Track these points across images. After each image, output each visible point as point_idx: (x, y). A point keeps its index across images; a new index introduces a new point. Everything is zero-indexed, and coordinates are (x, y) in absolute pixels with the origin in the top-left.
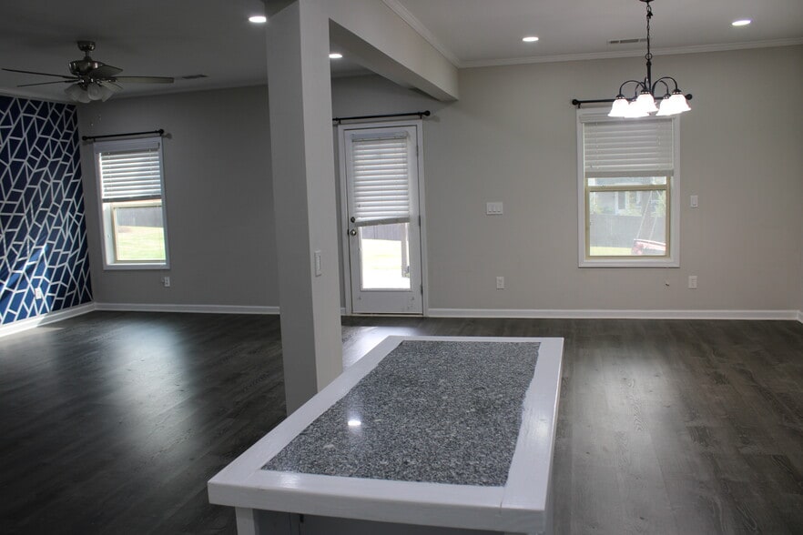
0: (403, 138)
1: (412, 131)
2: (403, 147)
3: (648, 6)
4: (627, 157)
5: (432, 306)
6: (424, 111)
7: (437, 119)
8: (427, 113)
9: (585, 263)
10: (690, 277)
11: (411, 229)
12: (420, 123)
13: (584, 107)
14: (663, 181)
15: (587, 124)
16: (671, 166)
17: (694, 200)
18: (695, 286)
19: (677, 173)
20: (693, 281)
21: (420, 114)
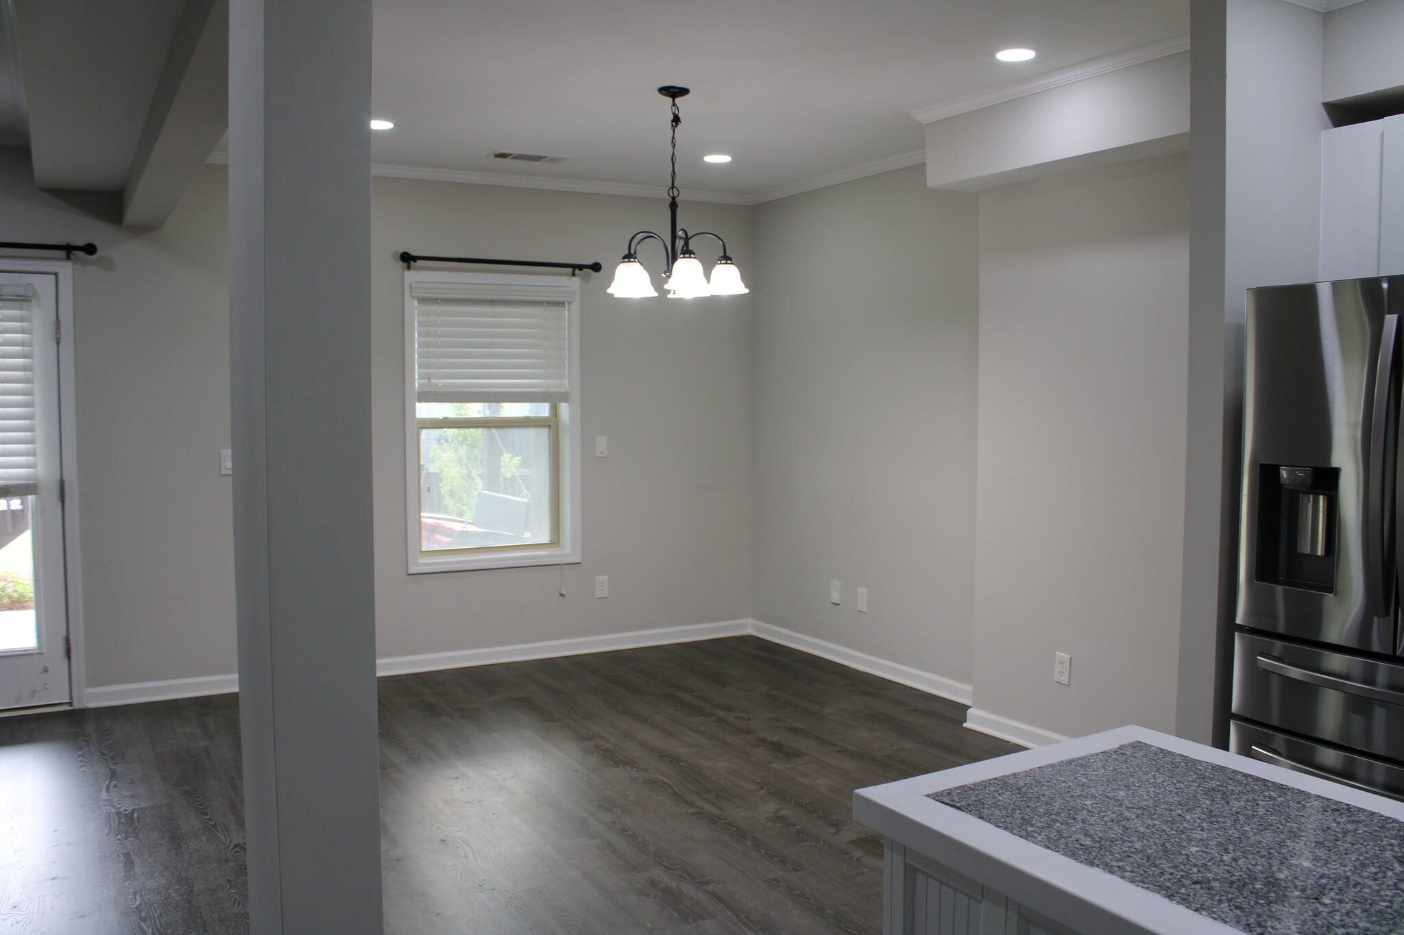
0: (22, 299)
1: (44, 285)
2: (22, 320)
3: (674, 105)
4: (491, 366)
5: (94, 681)
6: (81, 243)
7: (109, 265)
8: (90, 249)
9: (421, 564)
10: (598, 578)
11: (40, 511)
12: (66, 269)
13: (419, 269)
14: (543, 410)
15: (423, 300)
16: (564, 385)
17: (602, 445)
18: (606, 594)
19: (576, 396)
20: (602, 587)
21: (68, 250)
